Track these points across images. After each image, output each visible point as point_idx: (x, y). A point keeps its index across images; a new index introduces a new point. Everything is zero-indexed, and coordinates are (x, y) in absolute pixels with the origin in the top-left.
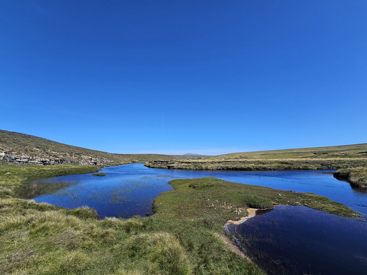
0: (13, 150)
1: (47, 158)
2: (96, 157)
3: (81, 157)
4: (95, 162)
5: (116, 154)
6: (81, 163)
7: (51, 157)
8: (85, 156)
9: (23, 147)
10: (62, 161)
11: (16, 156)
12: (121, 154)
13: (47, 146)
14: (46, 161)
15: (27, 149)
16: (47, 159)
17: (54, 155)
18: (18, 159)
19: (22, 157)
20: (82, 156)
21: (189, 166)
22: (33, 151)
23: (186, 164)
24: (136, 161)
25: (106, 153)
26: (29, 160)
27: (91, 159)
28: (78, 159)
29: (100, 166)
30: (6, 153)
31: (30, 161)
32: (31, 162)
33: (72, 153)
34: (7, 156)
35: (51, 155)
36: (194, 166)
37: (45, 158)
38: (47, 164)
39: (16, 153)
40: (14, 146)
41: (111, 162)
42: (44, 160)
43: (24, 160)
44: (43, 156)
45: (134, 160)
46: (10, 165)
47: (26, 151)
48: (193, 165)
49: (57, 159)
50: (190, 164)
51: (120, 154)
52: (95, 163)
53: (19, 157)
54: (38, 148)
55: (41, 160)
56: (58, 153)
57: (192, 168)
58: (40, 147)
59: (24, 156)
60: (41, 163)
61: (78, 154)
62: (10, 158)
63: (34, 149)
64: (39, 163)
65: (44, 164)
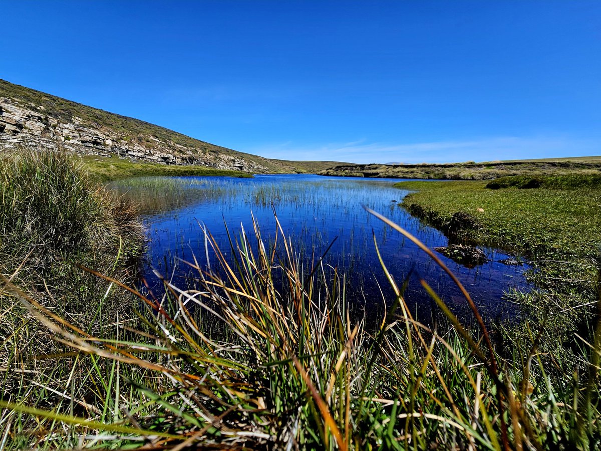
0: (122, 138)
1: (170, 153)
2: (241, 159)
3: (219, 156)
4: (241, 165)
5: (271, 160)
6: (220, 166)
7: (176, 152)
8: (225, 156)
9: (136, 134)
10: (191, 160)
11: (127, 147)
12: (280, 160)
13: (169, 136)
14: (168, 158)
15: (140, 137)
16: (169, 155)
17: (180, 150)
18: (130, 151)
19: (135, 148)
20: (221, 156)
21: (412, 172)
22: (149, 142)
23: (405, 170)
24: (303, 171)
25: (257, 156)
26: (145, 154)
27: (234, 161)
28: (215, 159)
29: (249, 172)
30: (113, 141)
31: (147, 157)
32: (149, 157)
33: (206, 149)
34: (116, 146)
35: (175, 150)
36: (423, 173)
37: (167, 154)
38: (171, 163)
39: (126, 142)
40: (124, 132)
41: (265, 169)
42: (165, 155)
43: (140, 154)
44: (164, 150)
45: (299, 170)
46: (121, 159)
47: (140, 140)
48: (422, 171)
49: (184, 156)
50: (415, 169)
51: (278, 160)
52: (241, 168)
53: (132, 148)
54: (157, 137)
55: (162, 156)
56: (185, 148)
57: (419, 176)
58: (158, 136)
59: (138, 148)
60: (163, 161)
61: (214, 152)
62: (120, 149)
63: (151, 138)
64: (159, 160)
65: (167, 163)
